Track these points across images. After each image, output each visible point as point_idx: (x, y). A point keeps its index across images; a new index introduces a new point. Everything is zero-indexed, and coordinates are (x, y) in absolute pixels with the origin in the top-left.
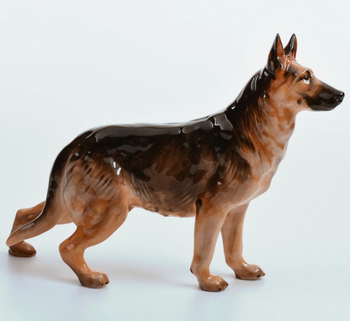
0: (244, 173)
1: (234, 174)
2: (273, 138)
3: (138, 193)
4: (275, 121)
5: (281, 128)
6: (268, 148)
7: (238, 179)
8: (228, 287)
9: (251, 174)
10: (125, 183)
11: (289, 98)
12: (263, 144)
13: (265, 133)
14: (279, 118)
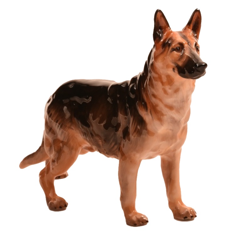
0: (141, 128)
1: (135, 129)
2: (161, 100)
3: (85, 136)
4: (159, 85)
5: (165, 92)
6: (158, 108)
7: (137, 133)
8: (148, 223)
9: (146, 129)
10: (73, 128)
11: (168, 66)
12: (154, 105)
13: (154, 96)
14: (163, 83)
